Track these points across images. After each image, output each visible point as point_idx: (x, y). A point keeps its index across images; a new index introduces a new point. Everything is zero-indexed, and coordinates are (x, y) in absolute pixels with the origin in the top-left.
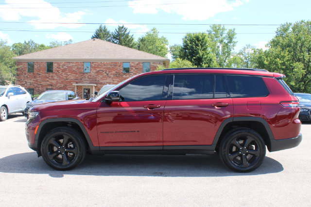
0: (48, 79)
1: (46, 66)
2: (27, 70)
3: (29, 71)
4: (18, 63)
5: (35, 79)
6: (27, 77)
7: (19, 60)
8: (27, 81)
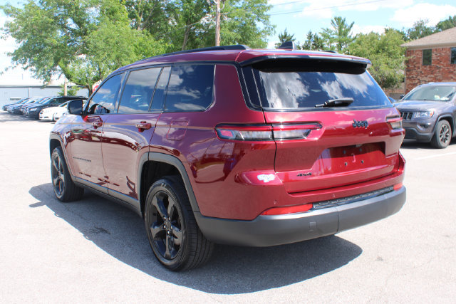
0: (452, 75)
1: (450, 54)
2: (421, 62)
3: (424, 64)
4: (408, 52)
5: (432, 76)
6: (421, 72)
7: (410, 47)
8: (420, 78)
